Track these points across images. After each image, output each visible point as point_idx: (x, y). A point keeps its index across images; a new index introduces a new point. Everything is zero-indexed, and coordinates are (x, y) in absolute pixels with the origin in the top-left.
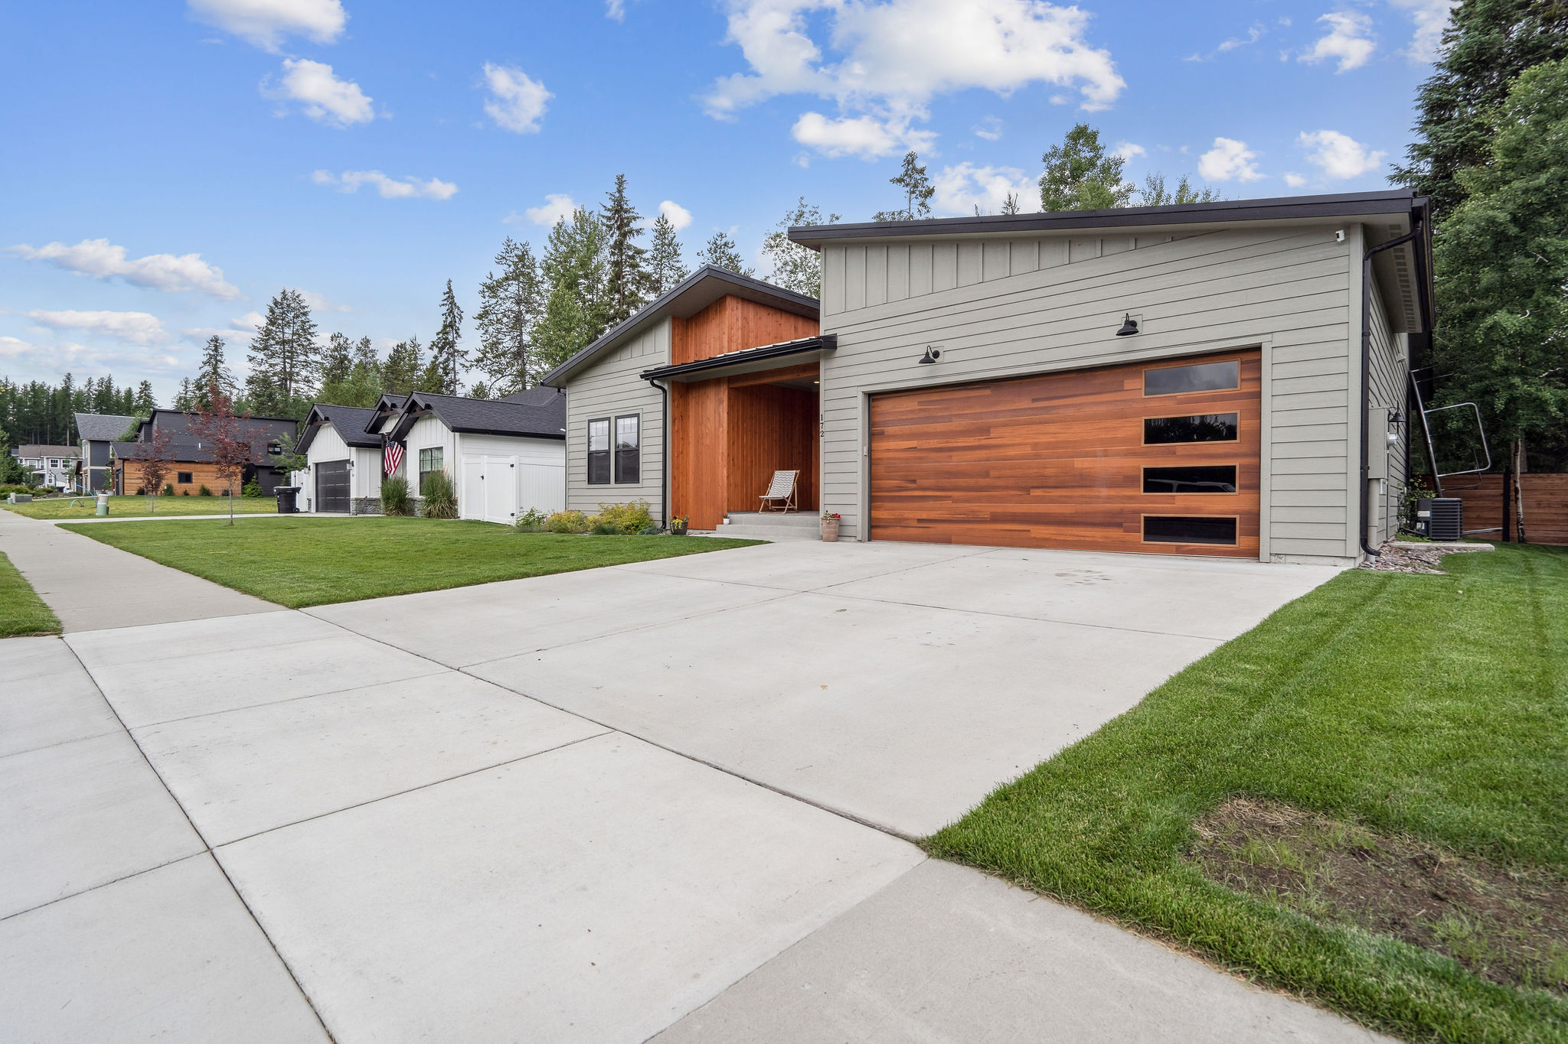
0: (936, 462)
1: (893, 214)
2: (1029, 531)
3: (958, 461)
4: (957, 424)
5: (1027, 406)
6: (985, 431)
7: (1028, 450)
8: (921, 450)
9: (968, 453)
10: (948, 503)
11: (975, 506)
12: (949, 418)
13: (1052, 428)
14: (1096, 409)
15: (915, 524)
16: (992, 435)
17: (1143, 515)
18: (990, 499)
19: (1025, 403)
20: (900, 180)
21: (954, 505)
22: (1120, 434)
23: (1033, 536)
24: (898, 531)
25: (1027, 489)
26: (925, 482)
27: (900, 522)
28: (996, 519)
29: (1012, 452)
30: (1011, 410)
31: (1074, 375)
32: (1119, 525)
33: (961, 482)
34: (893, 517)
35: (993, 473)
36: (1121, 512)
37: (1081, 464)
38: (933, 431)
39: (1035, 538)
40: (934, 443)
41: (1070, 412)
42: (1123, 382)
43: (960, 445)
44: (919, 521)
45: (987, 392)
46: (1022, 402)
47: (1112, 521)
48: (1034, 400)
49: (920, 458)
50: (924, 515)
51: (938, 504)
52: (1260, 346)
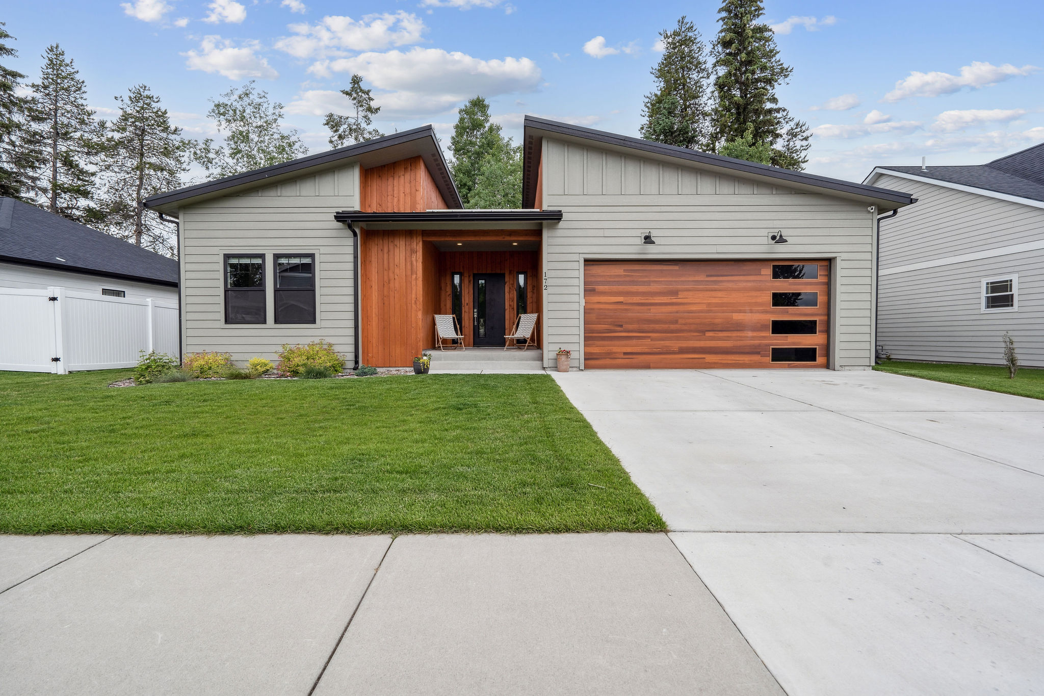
0: (638, 313)
1: (341, 118)
2: (705, 358)
3: (655, 312)
4: (654, 288)
5: (702, 279)
6: (675, 293)
7: (704, 307)
8: (626, 304)
9: (663, 307)
10: (648, 341)
11: (667, 343)
12: (648, 283)
13: (719, 294)
14: (744, 284)
15: (622, 356)
16: (679, 296)
17: (771, 347)
18: (678, 338)
19: (702, 277)
20: (347, 93)
21: (652, 343)
22: (759, 300)
23: (707, 362)
24: (608, 362)
25: (704, 332)
26: (630, 327)
27: (609, 355)
28: (682, 351)
29: (693, 308)
30: (693, 281)
31: (733, 263)
32: (758, 353)
33: (657, 327)
34: (603, 351)
35: (680, 321)
36: (759, 345)
37: (737, 317)
38: (636, 291)
39: (708, 362)
40: (637, 299)
41: (730, 285)
42: (761, 270)
43: (656, 301)
44: (625, 354)
45: (676, 268)
46: (700, 276)
47: (755, 351)
48: (708, 276)
49: (626, 310)
50: (629, 350)
51: (640, 342)
52: (835, 258)
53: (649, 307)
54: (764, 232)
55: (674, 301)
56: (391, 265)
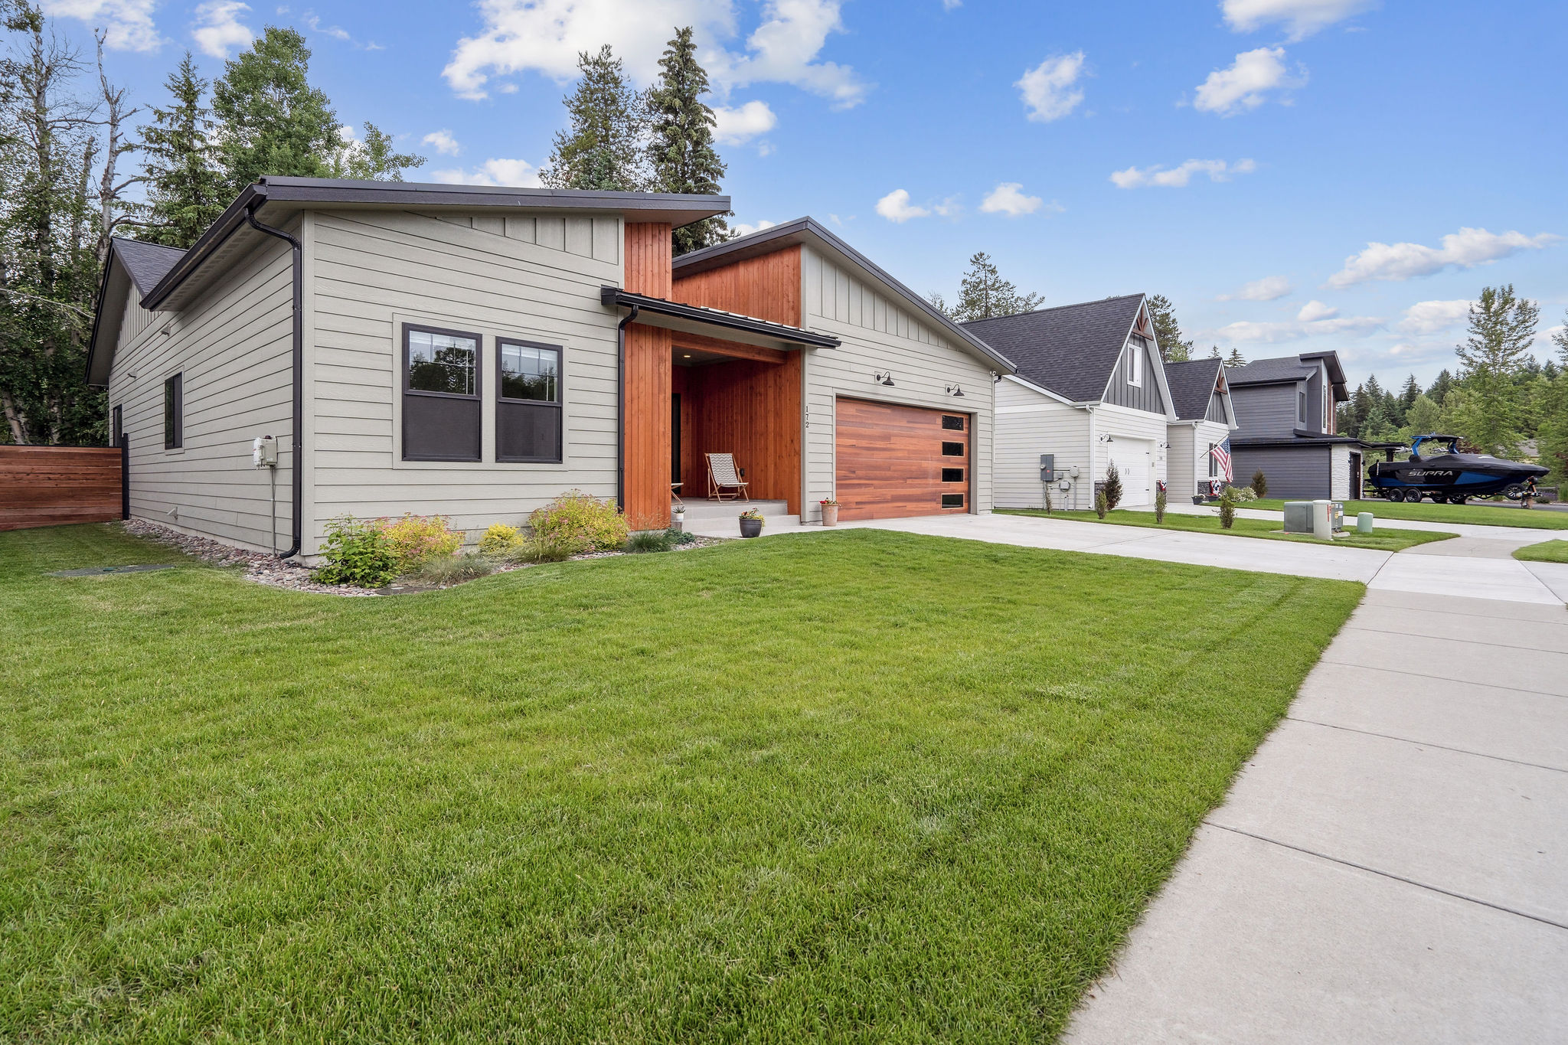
0: (866, 458)
3: (876, 458)
4: (875, 431)
5: (905, 425)
6: (889, 438)
7: (906, 454)
8: (857, 447)
9: (881, 452)
10: (871, 490)
13: (914, 441)
14: (927, 433)
15: (854, 506)
16: (891, 442)
17: (942, 494)
18: (890, 486)
21: (875, 490)
22: (936, 448)
23: (907, 509)
25: (906, 479)
26: (859, 473)
27: (846, 505)
28: (892, 499)
29: (900, 454)
30: (899, 426)
32: (935, 500)
33: (878, 473)
35: (892, 468)
36: (936, 493)
37: (924, 464)
38: (864, 433)
40: (864, 443)
42: (936, 419)
43: (878, 446)
44: (857, 503)
45: (888, 411)
47: (933, 498)
48: (909, 422)
49: (856, 454)
50: (859, 499)
51: (867, 490)
52: (975, 413)
53: (872, 452)
54: (943, 384)
55: (888, 446)
56: (635, 377)
